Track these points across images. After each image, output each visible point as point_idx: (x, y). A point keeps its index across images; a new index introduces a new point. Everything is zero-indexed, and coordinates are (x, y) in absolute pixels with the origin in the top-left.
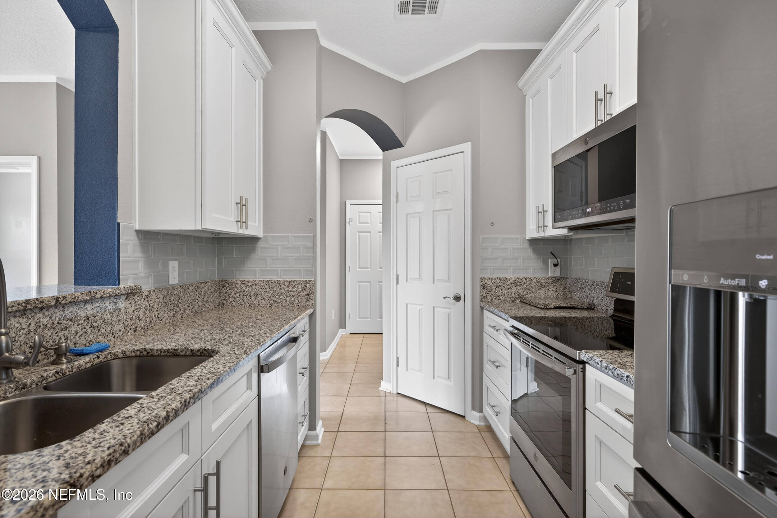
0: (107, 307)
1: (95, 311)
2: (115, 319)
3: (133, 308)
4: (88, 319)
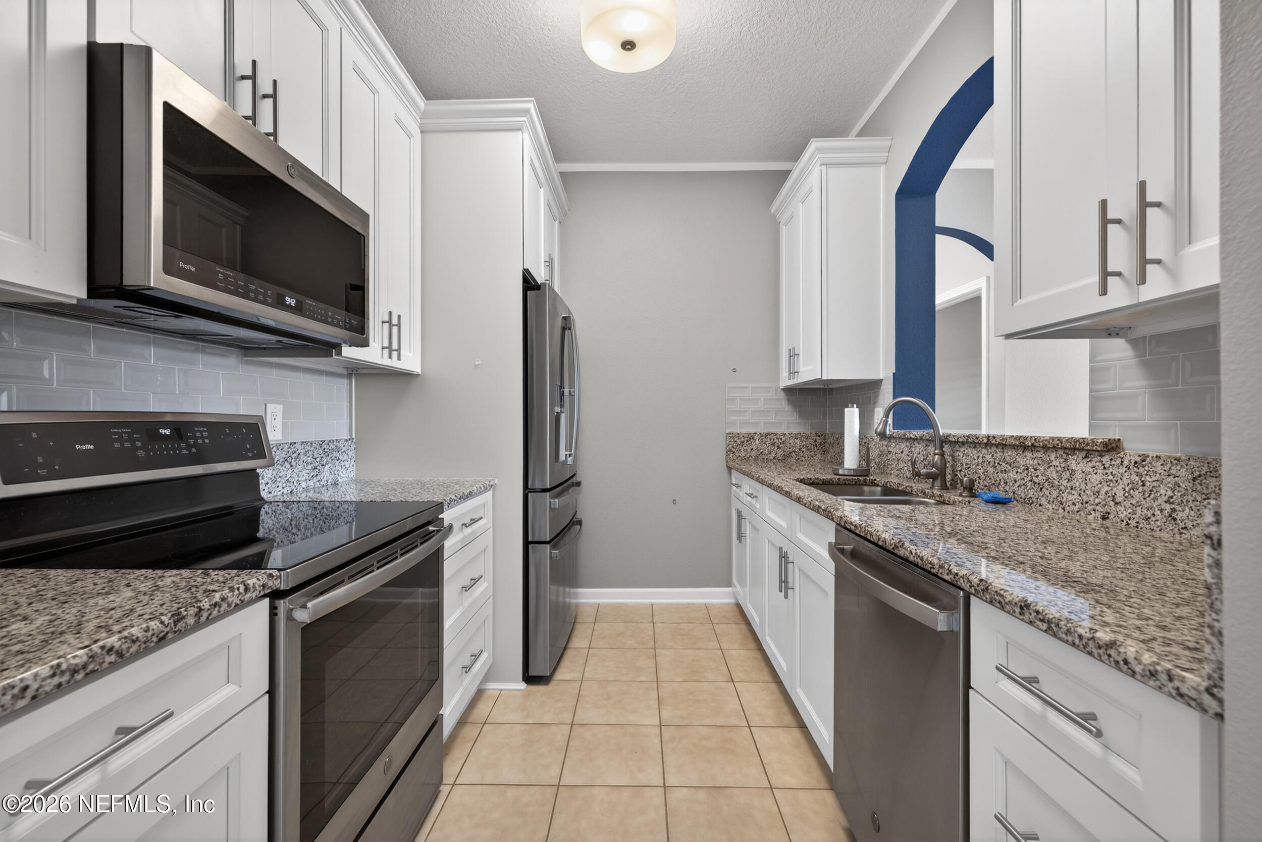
0: (1052, 461)
1: (1036, 462)
2: (1065, 483)
3: (1098, 477)
4: (1027, 469)
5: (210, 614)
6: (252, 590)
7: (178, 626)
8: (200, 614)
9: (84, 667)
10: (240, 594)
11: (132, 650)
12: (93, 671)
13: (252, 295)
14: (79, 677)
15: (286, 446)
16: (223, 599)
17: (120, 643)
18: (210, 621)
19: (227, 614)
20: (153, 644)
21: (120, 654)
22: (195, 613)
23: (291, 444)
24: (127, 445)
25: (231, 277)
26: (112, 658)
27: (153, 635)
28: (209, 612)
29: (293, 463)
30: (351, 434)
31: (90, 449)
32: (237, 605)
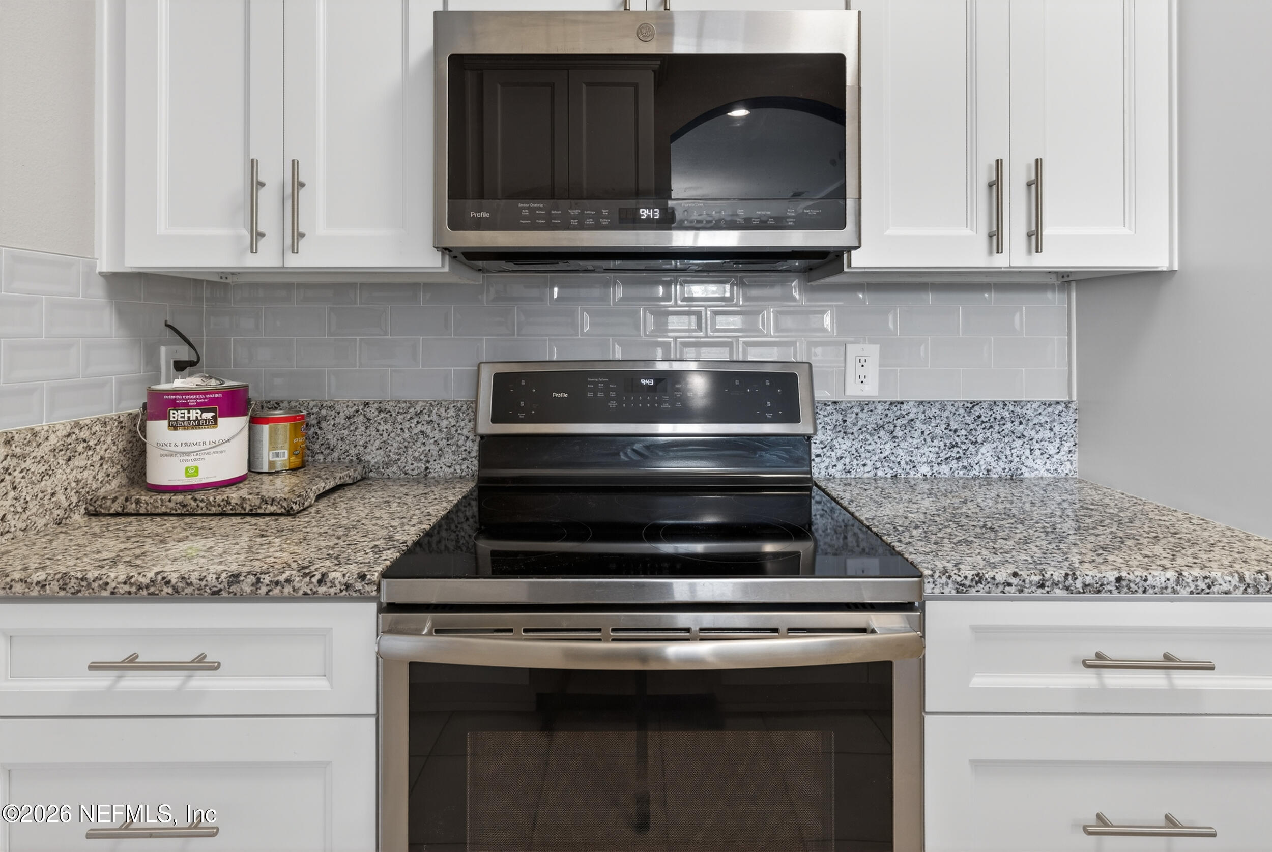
5: (269, 591)
6: (329, 584)
7: (231, 588)
8: (258, 587)
9: (147, 587)
10: (311, 583)
11: (186, 591)
12: (153, 594)
13: (574, 222)
14: (144, 593)
15: (880, 408)
16: (288, 581)
17: (176, 580)
18: (268, 598)
19: (291, 599)
20: (206, 594)
21: (176, 590)
22: (252, 583)
23: (891, 404)
24: (600, 395)
25: (539, 209)
26: (170, 590)
27: (206, 586)
28: (269, 588)
29: (899, 433)
30: (1070, 395)
31: (565, 397)
32: (305, 594)
